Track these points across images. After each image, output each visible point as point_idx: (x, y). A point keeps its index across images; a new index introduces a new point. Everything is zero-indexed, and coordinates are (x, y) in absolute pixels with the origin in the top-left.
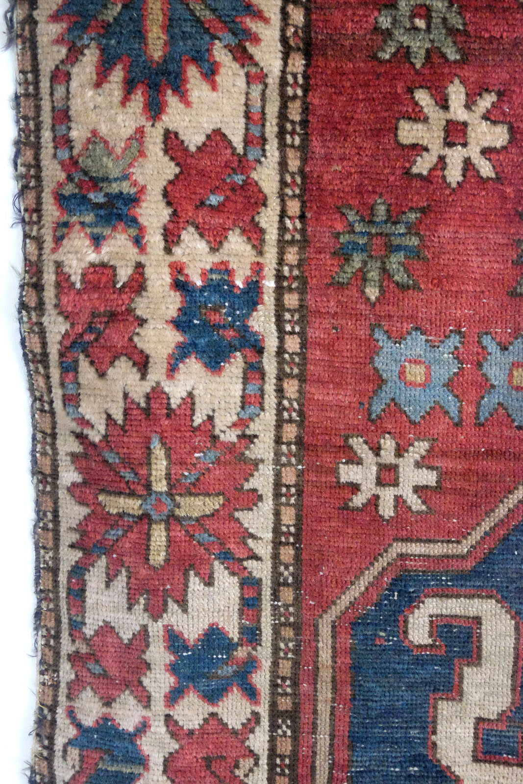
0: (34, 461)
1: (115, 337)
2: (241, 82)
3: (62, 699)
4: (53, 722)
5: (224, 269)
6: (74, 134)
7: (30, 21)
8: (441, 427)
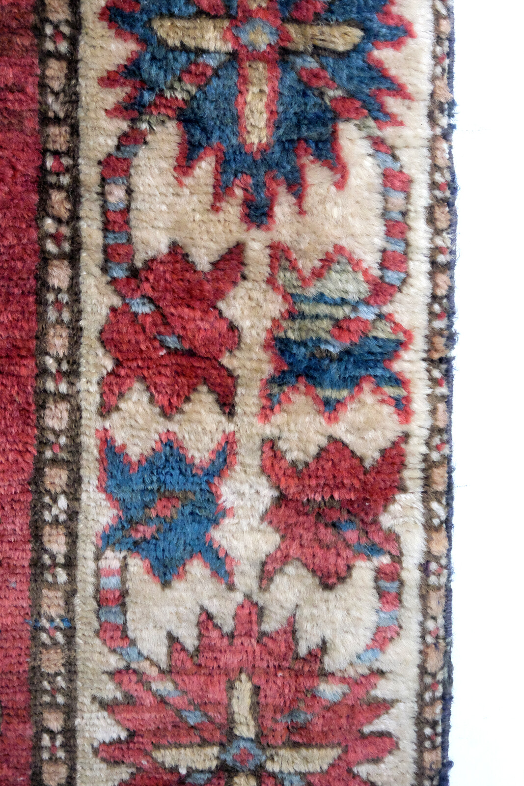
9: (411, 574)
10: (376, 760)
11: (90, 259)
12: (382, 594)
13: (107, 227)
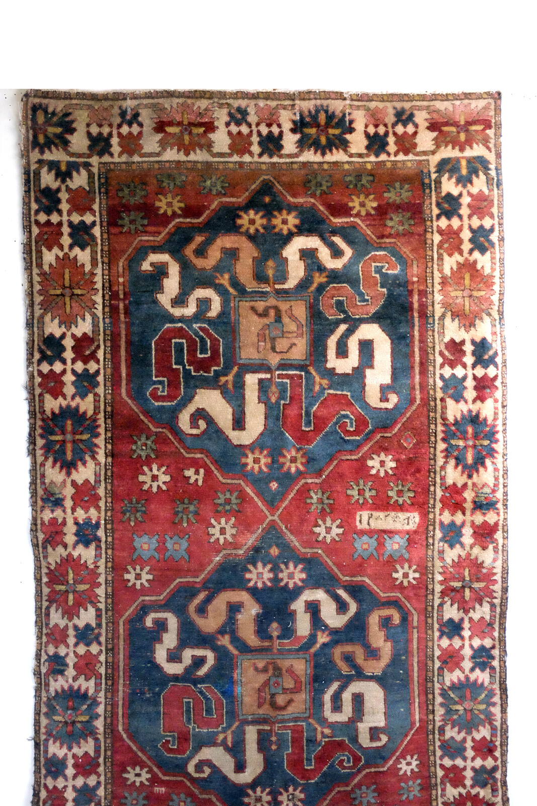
0: (35, 576)
1: (58, 539)
2: (93, 466)
3: (43, 647)
4: (41, 655)
5: (89, 518)
6: (46, 481)
7: (34, 450)
8: (154, 562)
9: (500, 548)
10: (493, 585)
11: (438, 485)
12: (495, 551)
13: (441, 479)
